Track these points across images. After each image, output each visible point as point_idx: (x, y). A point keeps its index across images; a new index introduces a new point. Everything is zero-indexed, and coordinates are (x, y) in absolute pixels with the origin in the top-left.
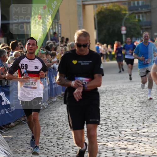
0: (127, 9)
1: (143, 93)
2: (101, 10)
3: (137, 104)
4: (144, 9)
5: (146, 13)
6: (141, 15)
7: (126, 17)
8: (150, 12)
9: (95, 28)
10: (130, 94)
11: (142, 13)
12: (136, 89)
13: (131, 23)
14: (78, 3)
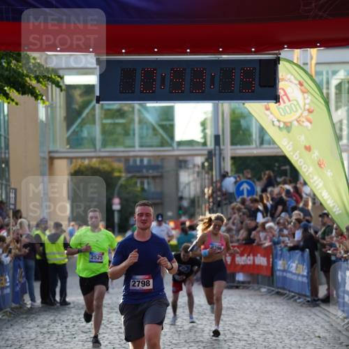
0: (123, 169)
4: (151, 171)
5: (154, 178)
6: (146, 181)
7: (122, 181)
8: (161, 177)
11: (147, 177)
13: (129, 193)
14: (42, 155)
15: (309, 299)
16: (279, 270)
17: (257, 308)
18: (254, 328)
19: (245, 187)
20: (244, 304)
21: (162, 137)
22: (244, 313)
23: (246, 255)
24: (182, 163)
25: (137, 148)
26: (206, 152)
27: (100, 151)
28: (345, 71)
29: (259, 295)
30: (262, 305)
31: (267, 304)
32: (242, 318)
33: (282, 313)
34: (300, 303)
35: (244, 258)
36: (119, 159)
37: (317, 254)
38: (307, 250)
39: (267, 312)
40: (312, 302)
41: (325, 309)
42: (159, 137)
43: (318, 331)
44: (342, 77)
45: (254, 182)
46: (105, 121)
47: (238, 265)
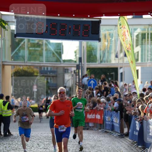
0: (38, 72)
1: (48, 140)
2: (18, 70)
3: (42, 149)
4: (51, 74)
5: (53, 77)
6: (49, 78)
8: (56, 76)
9: (12, 85)
10: (37, 141)
11: (50, 76)
12: (42, 137)
15: (119, 134)
16: (107, 121)
17: (96, 139)
18: (93, 149)
19: (92, 82)
20: (90, 137)
21: (57, 57)
22: (89, 141)
23: (92, 114)
24: (66, 70)
25: (44, 62)
26: (75, 65)
27: (27, 62)
28: (140, 29)
29: (97, 133)
30: (98, 138)
31: (100, 137)
32: (88, 143)
33: (107, 141)
34: (115, 136)
35: (91, 115)
36: (37, 67)
37: (123, 114)
38: (119, 111)
39: (100, 141)
40: (121, 136)
41: (126, 139)
42: (56, 57)
43: (122, 149)
44: (139, 31)
45: (96, 79)
46: (31, 49)
47: (88, 119)
